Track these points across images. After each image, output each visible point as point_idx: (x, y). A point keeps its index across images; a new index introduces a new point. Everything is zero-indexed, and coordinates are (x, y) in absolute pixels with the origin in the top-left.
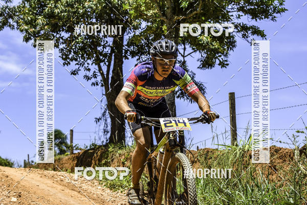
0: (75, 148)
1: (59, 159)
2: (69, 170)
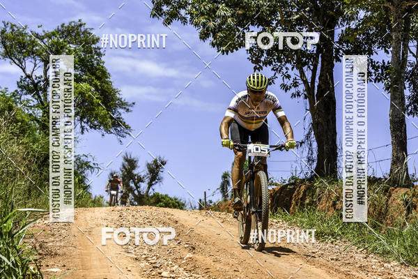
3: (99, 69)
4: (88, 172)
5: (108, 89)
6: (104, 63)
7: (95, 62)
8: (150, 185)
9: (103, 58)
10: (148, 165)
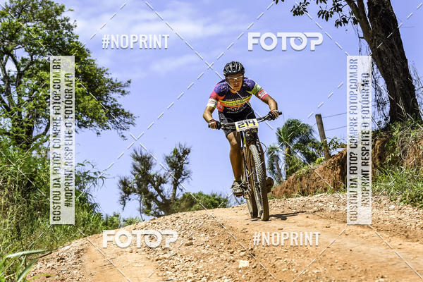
0: (331, 146)
1: (308, 173)
2: (330, 186)
3: (73, 47)
4: (89, 185)
5: (91, 70)
6: (77, 37)
7: (66, 39)
8: (176, 184)
9: (75, 31)
10: (168, 159)
